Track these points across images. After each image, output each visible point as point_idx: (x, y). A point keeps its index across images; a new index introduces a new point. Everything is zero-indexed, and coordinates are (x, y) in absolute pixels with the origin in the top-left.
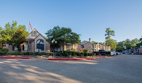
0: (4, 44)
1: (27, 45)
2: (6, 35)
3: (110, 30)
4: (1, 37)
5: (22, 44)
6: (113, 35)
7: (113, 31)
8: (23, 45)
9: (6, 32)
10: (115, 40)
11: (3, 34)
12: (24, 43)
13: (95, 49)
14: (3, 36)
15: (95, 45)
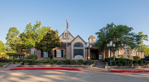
0: (23, 50)
1: (61, 51)
2: (26, 38)
3: (142, 34)
4: (21, 40)
5: (54, 49)
6: (146, 40)
7: (146, 36)
8: (55, 51)
9: (27, 35)
10: (147, 46)
11: (23, 38)
12: (56, 47)
13: (131, 55)
14: (23, 39)
15: (131, 50)
